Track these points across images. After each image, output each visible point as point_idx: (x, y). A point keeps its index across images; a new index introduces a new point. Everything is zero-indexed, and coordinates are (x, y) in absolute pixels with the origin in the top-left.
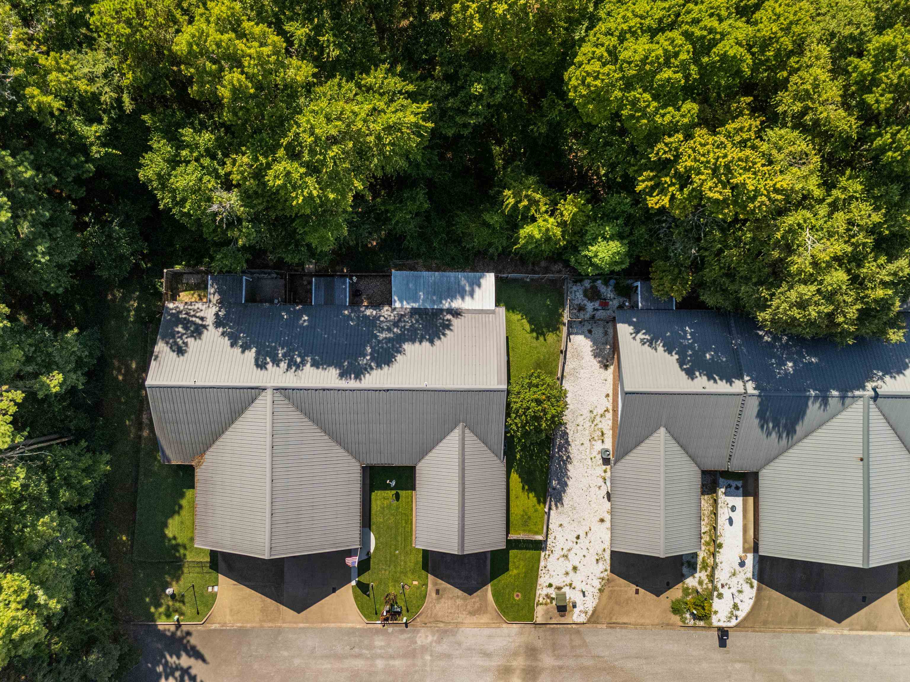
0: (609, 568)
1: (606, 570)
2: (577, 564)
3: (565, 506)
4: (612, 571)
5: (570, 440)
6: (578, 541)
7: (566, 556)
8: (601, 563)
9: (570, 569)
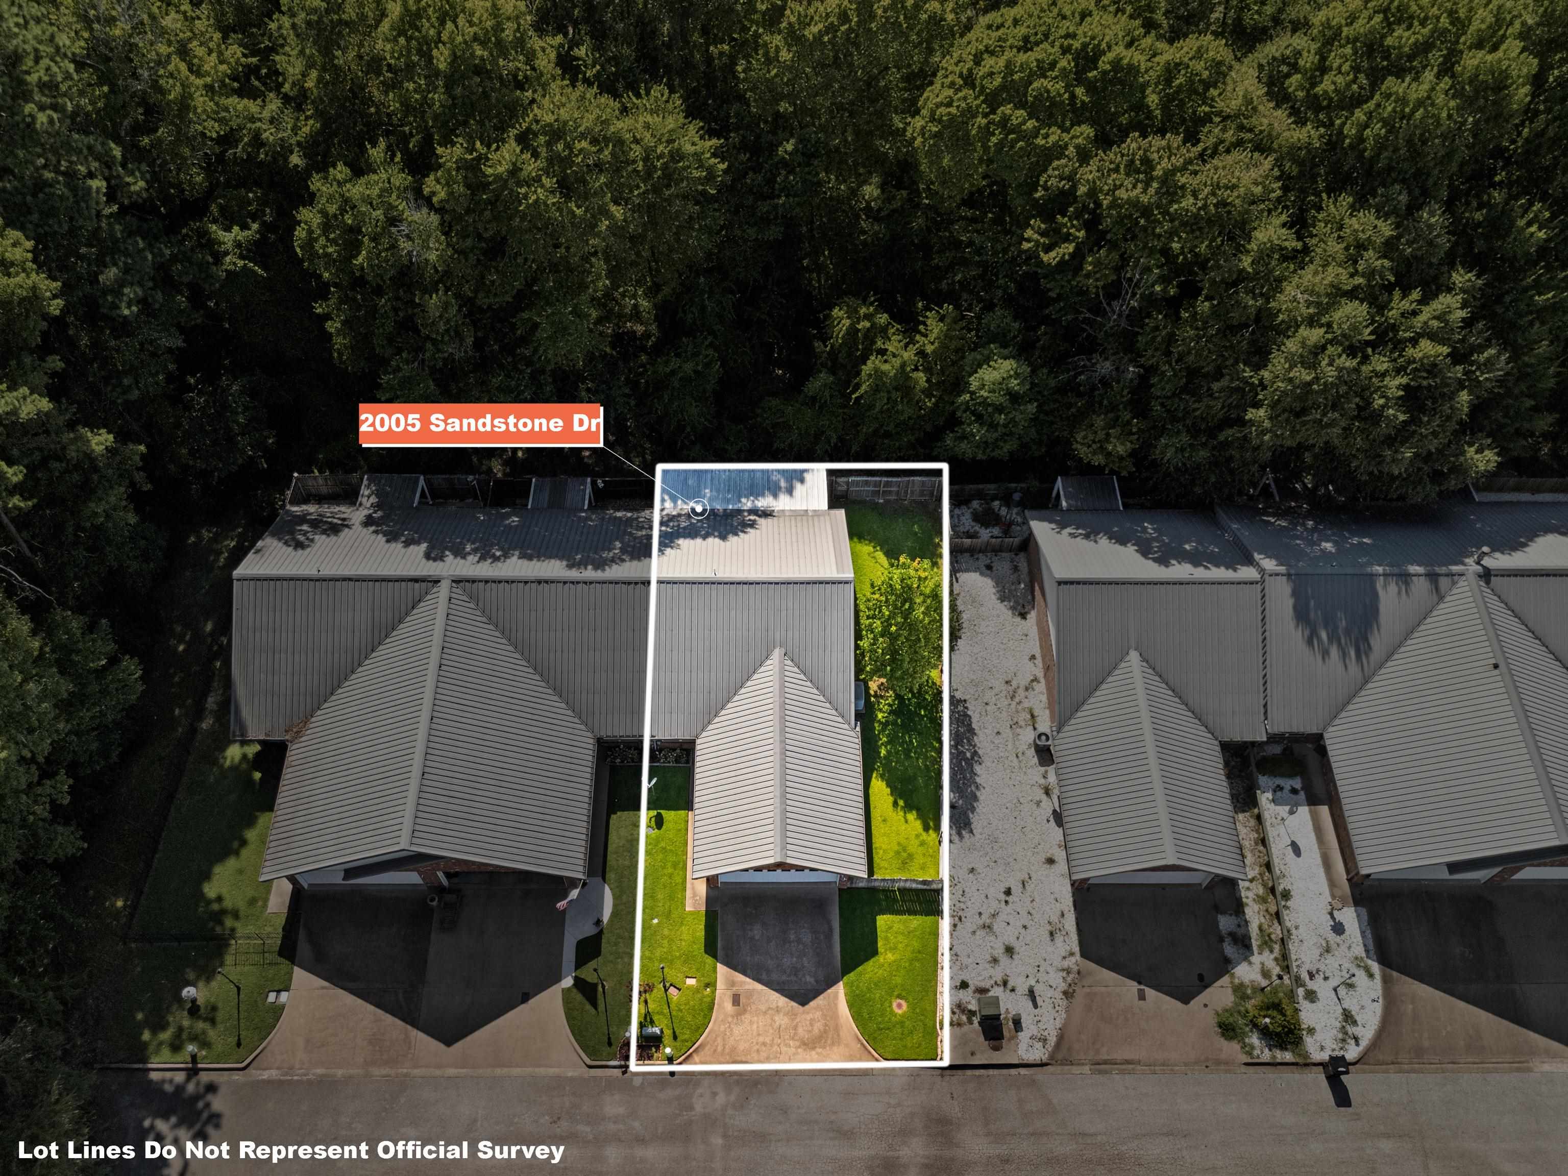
0: (1077, 949)
1: (1072, 954)
2: (1012, 942)
3: (978, 836)
4: (1084, 955)
6: (1010, 899)
7: (988, 927)
9: (999, 951)
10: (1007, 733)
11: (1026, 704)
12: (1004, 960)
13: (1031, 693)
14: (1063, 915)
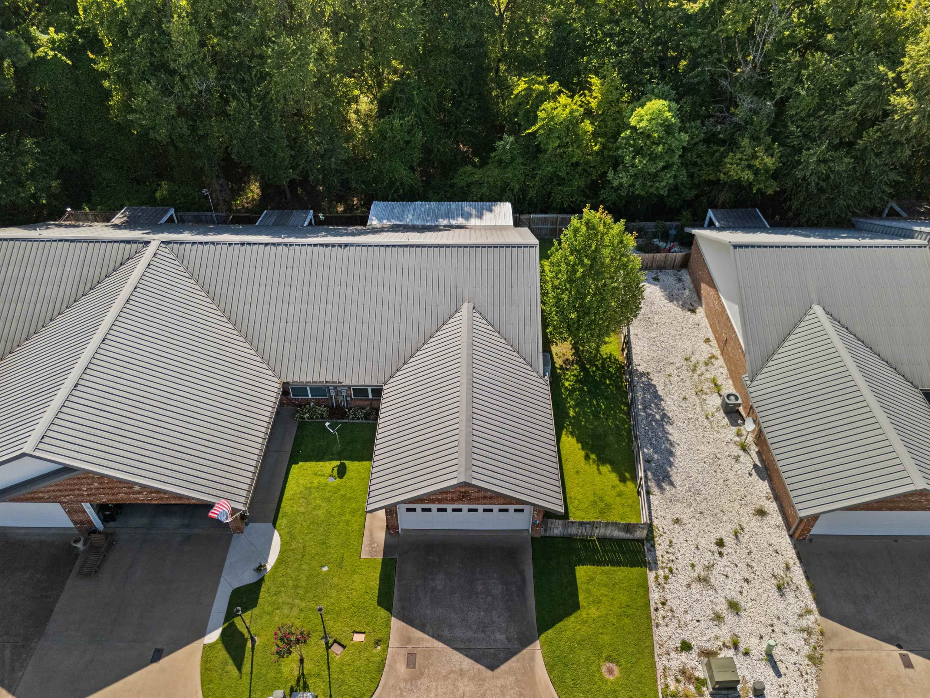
0: (813, 606)
1: (809, 612)
2: (735, 595)
3: (679, 488)
4: (823, 613)
5: (660, 393)
6: (724, 550)
7: (704, 580)
8: (790, 596)
9: (722, 607)
10: (693, 398)
11: (708, 375)
12: (729, 618)
13: (710, 367)
14: (788, 568)
